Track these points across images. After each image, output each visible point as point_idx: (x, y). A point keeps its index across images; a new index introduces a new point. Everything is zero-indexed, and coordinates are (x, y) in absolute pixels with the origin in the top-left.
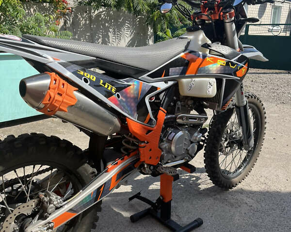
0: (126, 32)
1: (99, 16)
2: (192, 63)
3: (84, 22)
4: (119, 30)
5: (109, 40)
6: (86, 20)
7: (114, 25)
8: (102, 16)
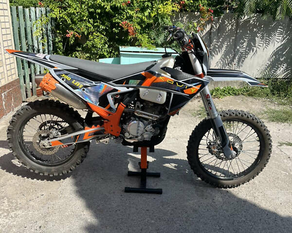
0: (278, 38)
1: (247, 21)
2: (148, 79)
3: (230, 27)
4: (269, 35)
5: (255, 44)
6: (232, 26)
7: (263, 31)
8: (251, 21)
